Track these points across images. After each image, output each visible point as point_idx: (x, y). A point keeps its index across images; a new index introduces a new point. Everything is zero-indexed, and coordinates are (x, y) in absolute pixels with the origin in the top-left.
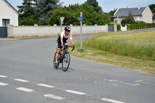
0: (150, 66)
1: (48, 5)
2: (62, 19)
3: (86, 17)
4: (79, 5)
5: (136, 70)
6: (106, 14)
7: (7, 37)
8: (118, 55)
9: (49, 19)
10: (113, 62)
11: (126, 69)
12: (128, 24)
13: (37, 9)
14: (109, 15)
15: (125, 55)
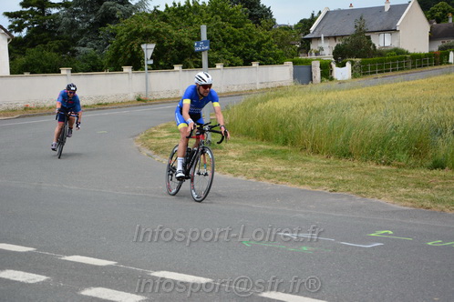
0: (418, 185)
1: (105, 7)
2: (148, 49)
3: (225, 41)
4: (200, 3)
5: (376, 200)
6: (286, 28)
8: (323, 154)
9: (108, 51)
10: (306, 178)
11: (345, 199)
12: (354, 60)
13: (68, 19)
14: (295, 31)
15: (345, 156)
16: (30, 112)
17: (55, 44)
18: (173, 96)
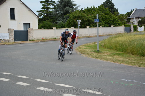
1: (66, 9)
2: (79, 21)
3: (103, 19)
4: (95, 7)
6: (122, 15)
7: (27, 40)
8: (135, 55)
9: (67, 22)
10: (130, 62)
11: (143, 69)
13: (55, 13)
14: (125, 16)
15: (143, 56)
16: (44, 40)
17: (51, 20)
18: (86, 36)
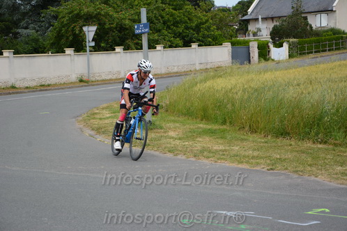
2: (90, 31)
3: (164, 23)
5: (313, 178)
6: (224, 10)
8: (260, 133)
9: (50, 33)
10: (244, 156)
11: (282, 177)
14: (234, 13)
15: (282, 135)
18: (114, 77)
